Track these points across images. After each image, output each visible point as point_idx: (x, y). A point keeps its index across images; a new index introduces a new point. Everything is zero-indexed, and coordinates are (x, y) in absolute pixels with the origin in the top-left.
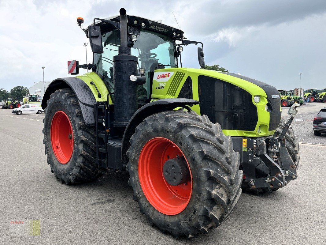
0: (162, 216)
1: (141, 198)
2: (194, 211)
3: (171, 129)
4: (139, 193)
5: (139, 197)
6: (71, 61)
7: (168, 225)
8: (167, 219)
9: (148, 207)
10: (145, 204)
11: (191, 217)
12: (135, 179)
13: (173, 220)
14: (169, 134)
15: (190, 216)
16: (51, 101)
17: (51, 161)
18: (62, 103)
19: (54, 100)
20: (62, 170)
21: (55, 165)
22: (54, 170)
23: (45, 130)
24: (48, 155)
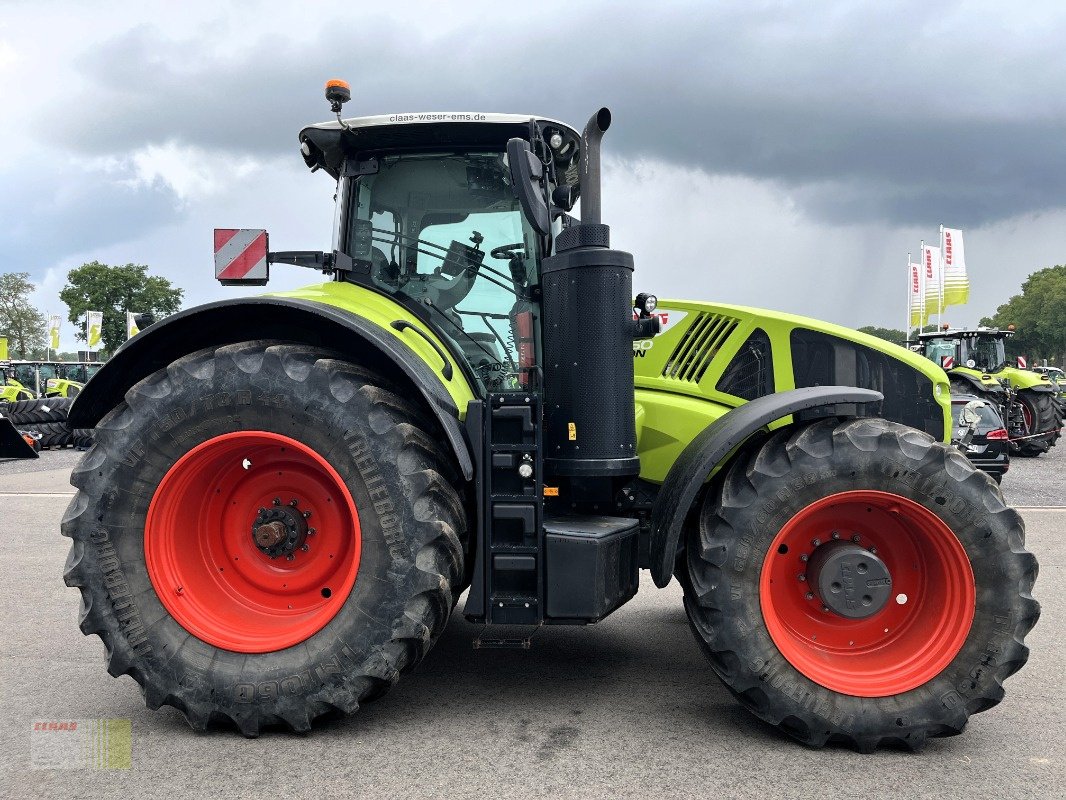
0: (867, 705)
1: (775, 675)
2: (984, 660)
3: (908, 465)
4: (766, 663)
5: (771, 676)
6: (233, 232)
7: (899, 722)
8: (890, 707)
9: (807, 694)
10: (799, 689)
11: (977, 677)
12: (749, 624)
13: (909, 703)
14: (899, 478)
15: (974, 674)
16: (179, 392)
17: (161, 654)
18: (293, 399)
19: (211, 386)
20: (268, 678)
21: (198, 670)
22: (187, 693)
23: (100, 519)
24: (127, 635)
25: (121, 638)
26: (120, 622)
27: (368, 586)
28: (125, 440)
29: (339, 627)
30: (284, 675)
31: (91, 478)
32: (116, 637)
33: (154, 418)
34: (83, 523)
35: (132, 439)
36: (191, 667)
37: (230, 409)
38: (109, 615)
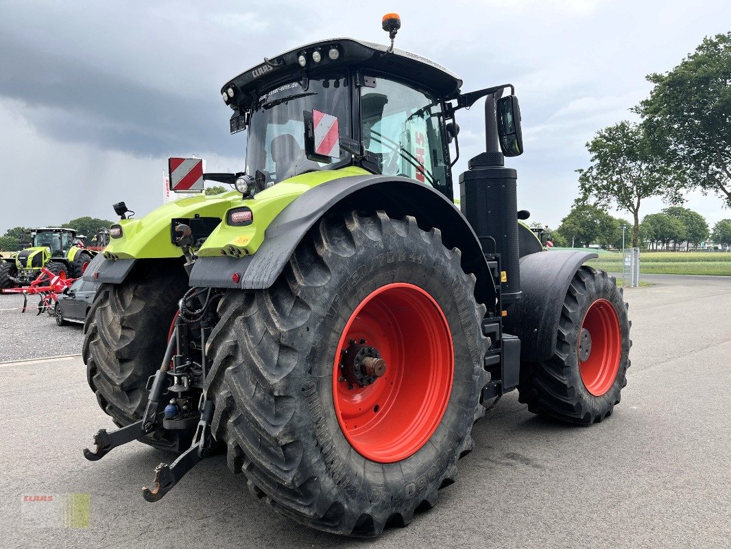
16: (362, 251)
17: (356, 482)
18: (428, 257)
19: (382, 247)
20: (419, 474)
21: (378, 485)
22: (375, 507)
23: (310, 372)
24: (332, 475)
25: (327, 479)
26: (326, 464)
27: (461, 389)
28: (326, 295)
29: (448, 422)
30: (427, 468)
31: (299, 334)
32: (322, 480)
33: (347, 275)
34: (294, 379)
35: (331, 294)
36: (374, 484)
37: (392, 266)
38: (319, 461)
